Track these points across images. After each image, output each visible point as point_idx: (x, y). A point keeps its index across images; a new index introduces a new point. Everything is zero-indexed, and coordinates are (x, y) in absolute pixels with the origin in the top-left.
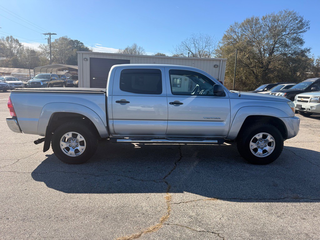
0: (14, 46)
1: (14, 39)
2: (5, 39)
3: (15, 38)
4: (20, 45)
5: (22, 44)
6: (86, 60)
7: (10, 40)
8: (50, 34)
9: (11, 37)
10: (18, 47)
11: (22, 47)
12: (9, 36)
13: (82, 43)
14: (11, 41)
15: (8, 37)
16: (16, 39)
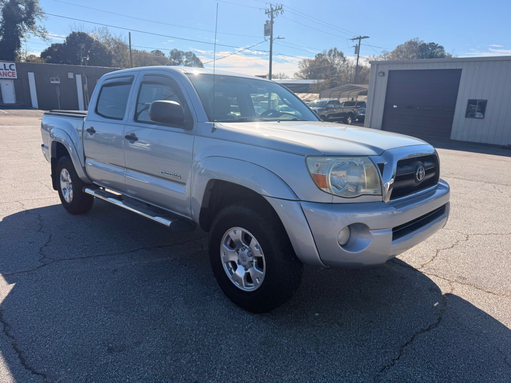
0: (336, 61)
1: (338, 52)
2: (327, 54)
3: (339, 50)
4: (344, 60)
5: (348, 58)
6: (381, 74)
7: (333, 54)
8: (360, 38)
9: (335, 49)
10: (342, 62)
11: (347, 62)
12: (333, 49)
13: (441, 47)
14: (334, 56)
15: (331, 51)
16: (341, 52)
